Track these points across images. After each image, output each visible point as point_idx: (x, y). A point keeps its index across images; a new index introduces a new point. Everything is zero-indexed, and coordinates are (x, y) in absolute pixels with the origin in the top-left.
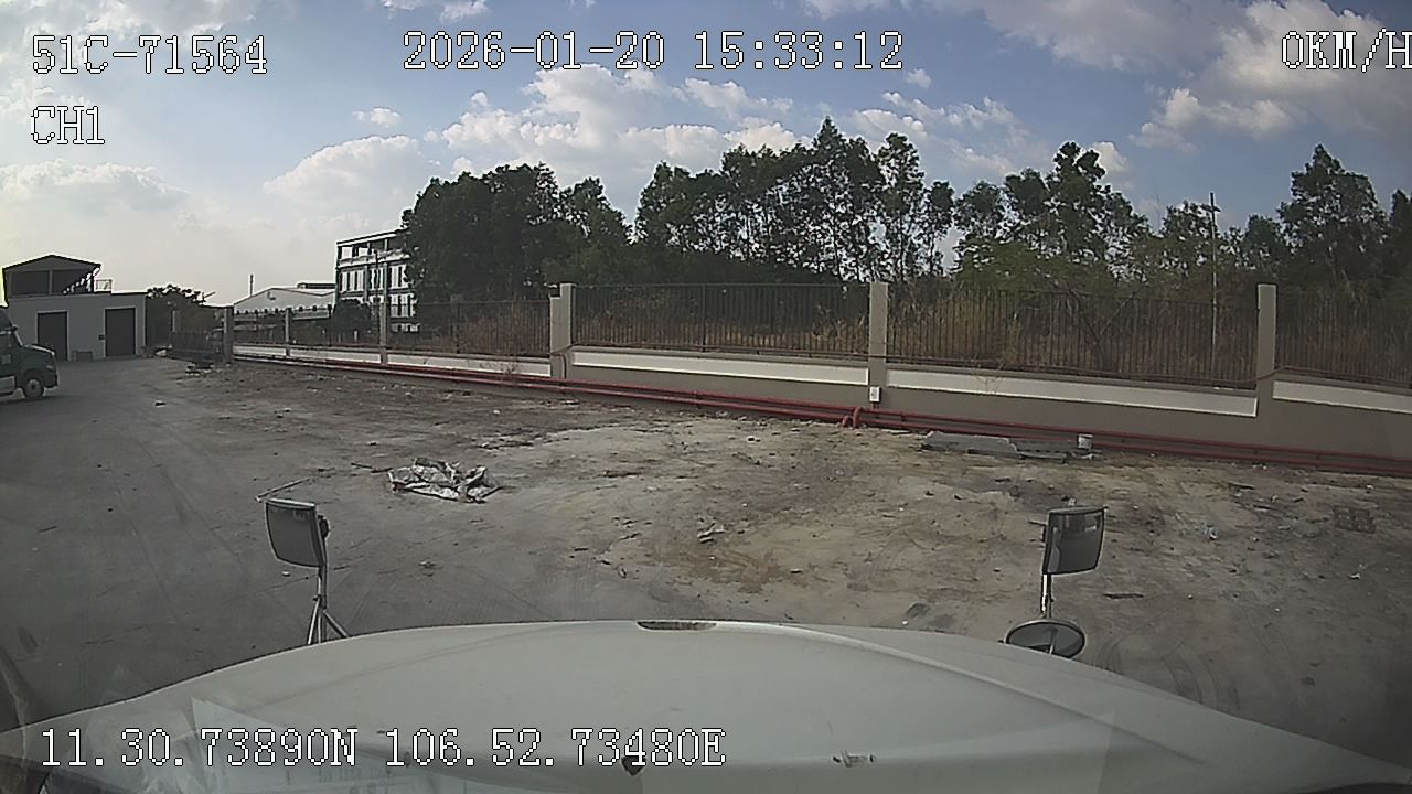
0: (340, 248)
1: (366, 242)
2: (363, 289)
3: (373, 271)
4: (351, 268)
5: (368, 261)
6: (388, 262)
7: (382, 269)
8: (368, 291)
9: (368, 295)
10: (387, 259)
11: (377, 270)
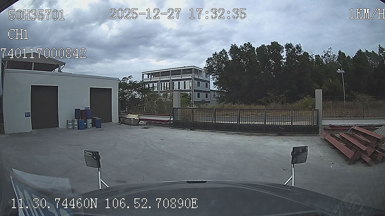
1: (159, 72)
2: (158, 90)
3: (163, 83)
4: (150, 82)
5: (160, 79)
6: (173, 80)
7: (168, 83)
8: (161, 91)
9: (161, 92)
10: (171, 79)
11: (165, 83)
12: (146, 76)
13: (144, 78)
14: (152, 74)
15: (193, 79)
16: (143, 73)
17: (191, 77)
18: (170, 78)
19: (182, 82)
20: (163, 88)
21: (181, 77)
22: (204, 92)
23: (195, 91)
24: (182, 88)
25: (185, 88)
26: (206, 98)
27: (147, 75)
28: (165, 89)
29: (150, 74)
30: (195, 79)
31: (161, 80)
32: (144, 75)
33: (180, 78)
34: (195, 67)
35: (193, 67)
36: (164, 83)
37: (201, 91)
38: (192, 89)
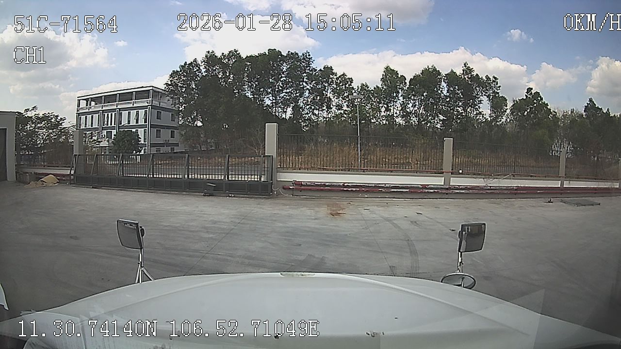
0: (78, 101)
1: (101, 97)
2: (98, 126)
3: (106, 114)
4: (88, 113)
5: (102, 108)
6: (119, 109)
7: (113, 114)
8: (102, 128)
9: (102, 130)
10: (119, 107)
11: (110, 114)
12: (83, 104)
13: (81, 107)
14: (93, 99)
15: (150, 107)
16: (79, 99)
17: (147, 104)
18: (117, 106)
19: (133, 113)
20: (106, 123)
21: (133, 105)
22: (168, 127)
23: (152, 126)
24: (133, 122)
25: (137, 122)
26: (171, 137)
27: (85, 101)
28: (109, 124)
29: (88, 99)
30: (153, 107)
31: (104, 109)
32: (81, 101)
33: (131, 105)
34: (154, 88)
35: (151, 88)
36: (108, 115)
37: (163, 127)
38: (147, 124)
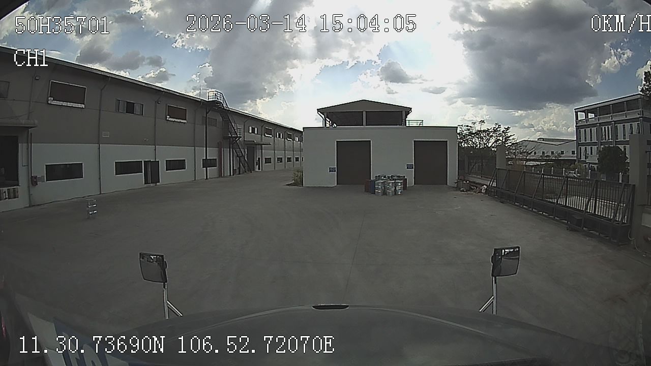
0: (576, 113)
1: (597, 108)
2: (597, 140)
3: (603, 127)
4: (586, 126)
7: (610, 126)
8: (601, 142)
9: (601, 145)
10: (613, 119)
11: (606, 127)
16: (576, 110)
19: (628, 126)
20: (604, 137)
21: (626, 117)
28: (607, 139)
29: (585, 110)
30: (644, 119)
31: (600, 122)
32: (579, 113)
